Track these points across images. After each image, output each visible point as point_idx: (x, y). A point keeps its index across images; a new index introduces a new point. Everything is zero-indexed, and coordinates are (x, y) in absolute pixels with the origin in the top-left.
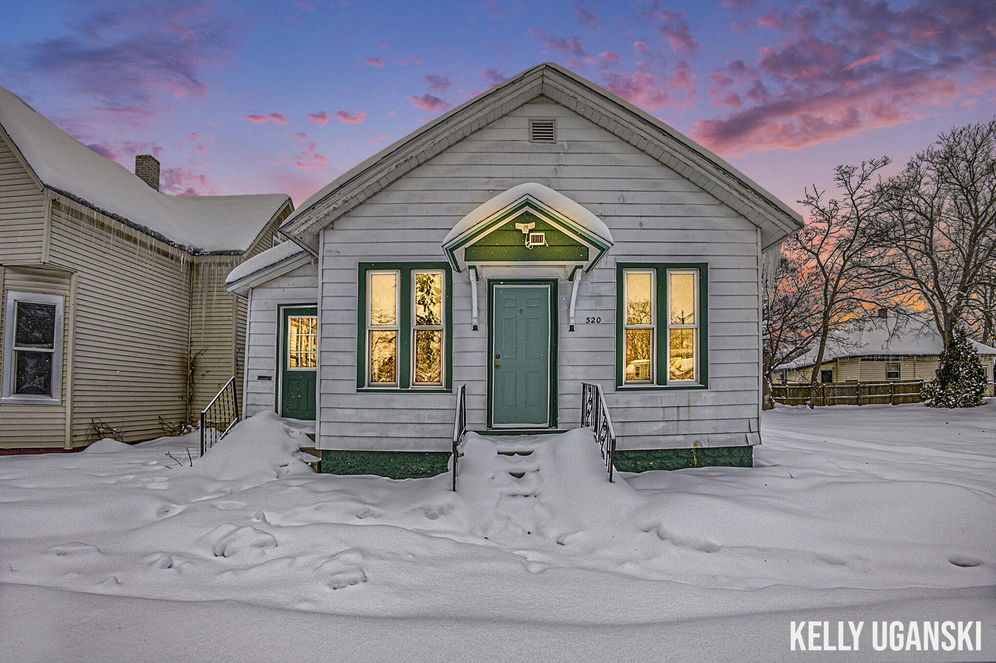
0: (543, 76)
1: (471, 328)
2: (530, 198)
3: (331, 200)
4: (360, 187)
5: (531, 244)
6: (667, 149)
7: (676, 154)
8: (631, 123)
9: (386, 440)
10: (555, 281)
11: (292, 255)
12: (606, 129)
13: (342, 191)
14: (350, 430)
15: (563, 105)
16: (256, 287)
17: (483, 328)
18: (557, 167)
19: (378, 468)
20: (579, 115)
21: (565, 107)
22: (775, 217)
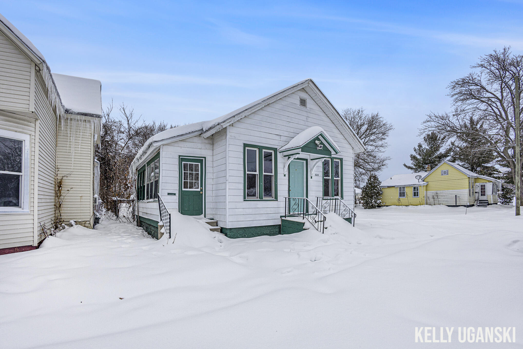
0: (308, 83)
1: (283, 175)
2: (323, 133)
3: (241, 115)
4: (251, 111)
5: (319, 148)
6: (337, 118)
7: (339, 121)
8: (330, 108)
9: (255, 221)
10: (307, 160)
11: (193, 132)
12: (319, 106)
13: (246, 111)
14: (242, 218)
15: (308, 94)
16: (165, 145)
17: (287, 176)
18: (307, 117)
19: (251, 234)
20: (313, 99)
21: (309, 95)
22: (360, 146)
